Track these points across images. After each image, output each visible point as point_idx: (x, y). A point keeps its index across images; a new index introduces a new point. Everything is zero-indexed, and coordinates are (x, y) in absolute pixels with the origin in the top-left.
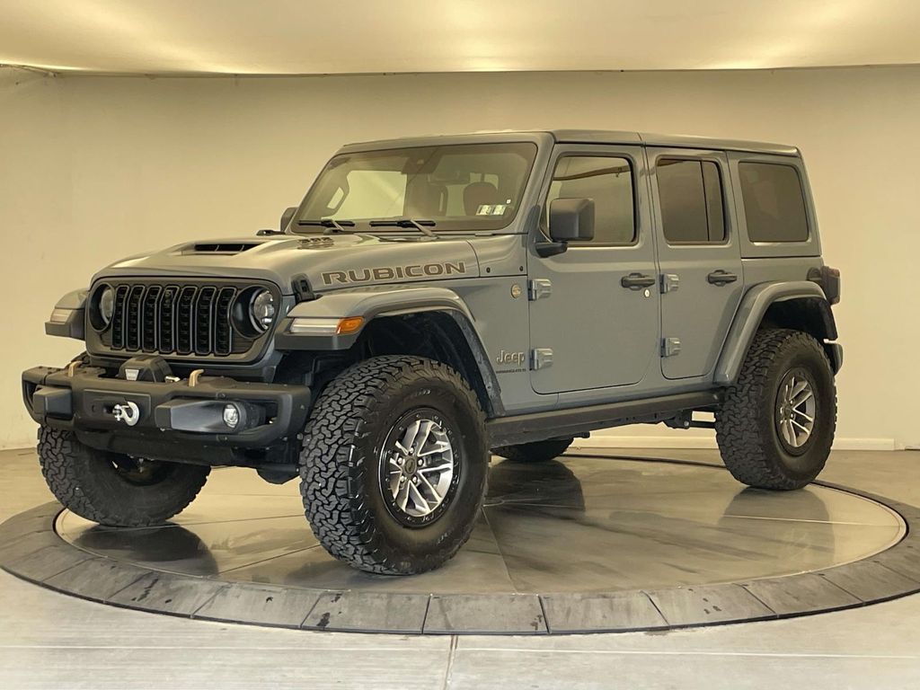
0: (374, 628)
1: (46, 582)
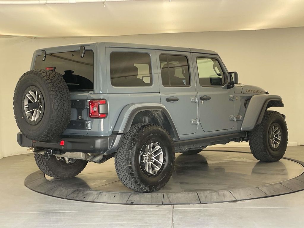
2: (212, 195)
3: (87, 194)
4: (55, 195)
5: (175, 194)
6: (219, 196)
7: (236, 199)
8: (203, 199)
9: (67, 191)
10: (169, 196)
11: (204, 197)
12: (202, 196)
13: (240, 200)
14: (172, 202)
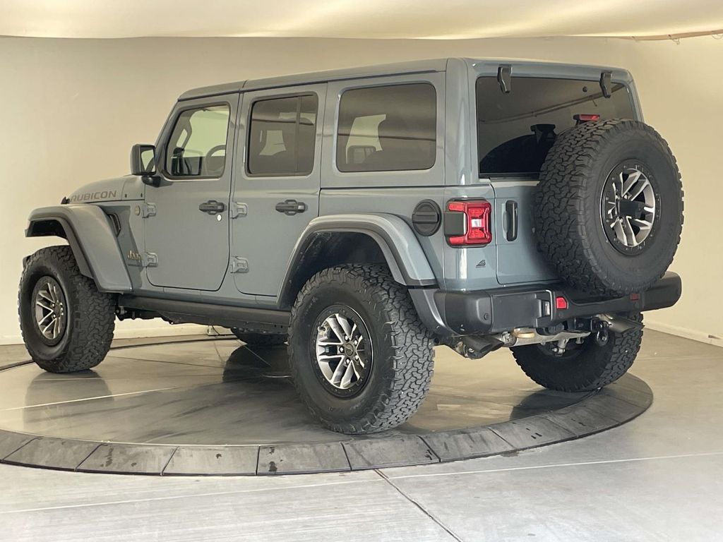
0: (314, 469)
1: (8, 459)
2: (456, 440)
3: (137, 455)
4: (41, 464)
5: (371, 443)
6: (473, 441)
7: (512, 446)
8: (441, 451)
9: (70, 451)
10: (357, 447)
11: (442, 447)
12: (436, 444)
13: (523, 449)
14: (371, 462)
